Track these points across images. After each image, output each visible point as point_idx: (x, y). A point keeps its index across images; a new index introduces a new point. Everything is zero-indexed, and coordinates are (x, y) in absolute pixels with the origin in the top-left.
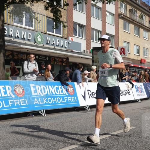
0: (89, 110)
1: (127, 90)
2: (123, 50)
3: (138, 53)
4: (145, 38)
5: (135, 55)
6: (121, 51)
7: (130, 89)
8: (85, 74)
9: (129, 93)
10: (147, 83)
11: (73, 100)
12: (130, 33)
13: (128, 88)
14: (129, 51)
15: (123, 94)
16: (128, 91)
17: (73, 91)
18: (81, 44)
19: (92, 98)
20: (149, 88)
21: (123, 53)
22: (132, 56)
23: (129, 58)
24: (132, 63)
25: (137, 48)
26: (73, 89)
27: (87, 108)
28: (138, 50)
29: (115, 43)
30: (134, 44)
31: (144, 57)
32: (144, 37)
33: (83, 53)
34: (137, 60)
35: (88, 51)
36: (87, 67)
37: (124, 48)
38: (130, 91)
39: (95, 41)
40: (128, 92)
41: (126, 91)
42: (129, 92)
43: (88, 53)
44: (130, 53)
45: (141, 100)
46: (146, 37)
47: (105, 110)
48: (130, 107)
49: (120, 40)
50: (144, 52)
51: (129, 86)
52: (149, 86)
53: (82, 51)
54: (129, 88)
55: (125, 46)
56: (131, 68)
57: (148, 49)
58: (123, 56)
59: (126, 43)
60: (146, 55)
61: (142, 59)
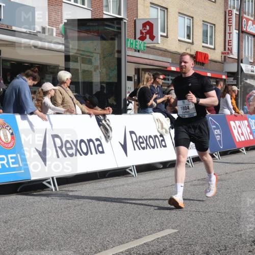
0: (56, 190)
1: (158, 135)
2: (148, 28)
3: (189, 37)
5: (179, 40)
6: (144, 31)
7: (166, 131)
8: (46, 93)
9: (163, 143)
10: (210, 116)
11: (13, 163)
13: (160, 130)
14: (164, 32)
15: (147, 144)
16: (161, 136)
17: (13, 138)
18: (34, 8)
20: (215, 129)
21: (148, 36)
22: (172, 45)
23: (166, 51)
24: (173, 64)
25: (187, 21)
26: (12, 134)
27: (49, 183)
28: (187, 26)
29: (128, 9)
30: (179, 13)
31: (203, 47)
33: (38, 34)
35: (55, 29)
36: (52, 73)
37: (152, 21)
38: (167, 137)
40: (161, 139)
41: (156, 136)
42: (162, 141)
43: (55, 35)
44: (167, 37)
45: (193, 159)
47: (100, 189)
48: (166, 177)
49: (140, 2)
50: (205, 33)
51: (162, 124)
52: (215, 124)
53: (38, 28)
54: (162, 128)
55: (156, 17)
56: (169, 76)
57: (214, 25)
58: (148, 45)
59: (156, 10)
60: (210, 42)
61: (199, 53)
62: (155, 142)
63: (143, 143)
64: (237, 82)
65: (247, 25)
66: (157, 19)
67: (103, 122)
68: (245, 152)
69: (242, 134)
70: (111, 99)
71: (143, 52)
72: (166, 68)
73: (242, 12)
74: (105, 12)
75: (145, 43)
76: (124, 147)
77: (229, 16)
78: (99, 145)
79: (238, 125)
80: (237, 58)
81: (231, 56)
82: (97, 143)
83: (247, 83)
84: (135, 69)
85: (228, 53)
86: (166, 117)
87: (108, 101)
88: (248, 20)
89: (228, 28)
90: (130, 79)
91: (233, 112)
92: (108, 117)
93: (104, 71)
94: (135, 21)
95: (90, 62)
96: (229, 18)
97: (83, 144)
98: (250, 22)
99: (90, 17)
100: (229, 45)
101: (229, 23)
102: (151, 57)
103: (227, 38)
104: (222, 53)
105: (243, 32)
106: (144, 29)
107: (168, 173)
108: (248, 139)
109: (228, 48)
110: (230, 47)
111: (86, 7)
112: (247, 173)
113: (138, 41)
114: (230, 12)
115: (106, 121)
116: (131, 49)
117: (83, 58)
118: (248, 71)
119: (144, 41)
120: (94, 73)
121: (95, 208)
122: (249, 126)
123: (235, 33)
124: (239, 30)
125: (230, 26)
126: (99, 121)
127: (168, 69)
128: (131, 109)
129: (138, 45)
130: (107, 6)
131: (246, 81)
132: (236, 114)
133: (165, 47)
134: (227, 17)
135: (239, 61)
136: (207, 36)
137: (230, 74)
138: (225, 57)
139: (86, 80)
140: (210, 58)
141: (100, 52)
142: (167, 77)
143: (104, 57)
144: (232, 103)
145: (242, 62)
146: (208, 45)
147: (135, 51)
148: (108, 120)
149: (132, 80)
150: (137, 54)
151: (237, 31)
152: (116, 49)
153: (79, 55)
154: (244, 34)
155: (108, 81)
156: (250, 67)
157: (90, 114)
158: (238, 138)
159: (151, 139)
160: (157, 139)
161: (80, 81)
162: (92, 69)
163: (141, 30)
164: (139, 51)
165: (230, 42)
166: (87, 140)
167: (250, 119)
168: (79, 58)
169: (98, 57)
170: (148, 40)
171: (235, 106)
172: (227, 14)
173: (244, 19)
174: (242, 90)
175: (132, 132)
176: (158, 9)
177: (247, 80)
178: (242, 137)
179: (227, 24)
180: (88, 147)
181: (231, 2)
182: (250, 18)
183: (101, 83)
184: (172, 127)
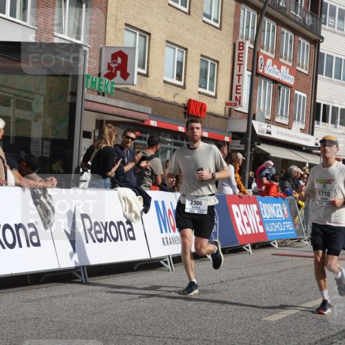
1: (124, 221)
2: (119, 60)
3: (179, 77)
4: (209, 17)
5: (165, 82)
6: (113, 65)
7: (136, 217)
9: (131, 233)
13: (127, 213)
14: (143, 68)
15: (106, 234)
16: (129, 222)
21: (119, 73)
22: (154, 88)
23: (144, 96)
24: (153, 116)
25: (178, 55)
28: (178, 62)
29: (90, 31)
30: (167, 42)
31: (199, 93)
32: (205, 15)
34: (174, 104)
37: (125, 52)
38: (137, 225)
39: (7, 15)
40: (127, 227)
41: (120, 223)
42: (129, 230)
44: (147, 75)
45: (174, 259)
46: (214, 16)
47: (29, 301)
50: (203, 74)
51: (131, 205)
54: (131, 211)
55: (133, 46)
56: (146, 133)
57: (218, 62)
58: (119, 86)
59: (133, 35)
60: (210, 86)
61: (192, 102)
62: (118, 232)
63: (100, 232)
64: (246, 147)
65: (265, 65)
66: (135, 48)
67: (42, 198)
68: (250, 250)
69: (248, 224)
70: (57, 163)
71: (110, 96)
72: (143, 121)
73: (258, 46)
74: (56, 34)
75: (114, 83)
77: (239, 50)
78: (32, 234)
79: (242, 210)
80: (247, 112)
81: (239, 109)
82: (31, 230)
83: (259, 149)
84: (97, 121)
85: (235, 105)
86: (137, 195)
87: (51, 167)
88: (266, 57)
89: (237, 67)
90: (87, 135)
91: (238, 191)
92: (50, 191)
93: (49, 121)
94: (101, 49)
95: (28, 107)
96: (239, 54)
98: (269, 62)
99: (33, 41)
100: (237, 93)
101: (239, 60)
102: (121, 104)
103: (235, 83)
104: (227, 104)
105: (258, 74)
106: (114, 63)
107: (135, 278)
108: (257, 232)
109: (236, 98)
110: (238, 96)
111: (28, 24)
112: (251, 283)
113: (104, 79)
114: (242, 45)
115: (46, 198)
116: (91, 90)
117: (17, 101)
118: (262, 132)
119: (113, 80)
120: (34, 124)
121: (21, 329)
122: (259, 212)
123: (247, 75)
124: (252, 72)
125: (240, 65)
126: (35, 197)
127: (145, 123)
128: (85, 181)
129: (104, 86)
130: (60, 25)
131: (258, 146)
132: (241, 194)
133: (143, 90)
134: (237, 52)
135: (251, 116)
136: (206, 78)
137: (236, 136)
138: (230, 109)
139: (21, 134)
140: (208, 110)
141: (45, 93)
142: (143, 135)
143: (50, 101)
144: (236, 178)
145: (254, 119)
146: (207, 91)
147: (99, 94)
148: (50, 196)
149: (90, 138)
150: (100, 99)
151: (250, 73)
152: (70, 90)
153: (12, 96)
154: (259, 78)
155: (53, 137)
156: (265, 126)
158: (242, 230)
159: (113, 227)
160: (121, 226)
161: (11, 135)
162: (31, 118)
163: (109, 64)
164: (103, 95)
165: (238, 88)
166: (16, 225)
167: (260, 203)
168: (12, 100)
169: (42, 99)
170: (118, 78)
171: (241, 183)
172: (237, 47)
173: (261, 57)
174: (252, 160)
175: (84, 216)
176: (136, 33)
177: (260, 145)
178: (248, 228)
179: (236, 62)
180: (16, 237)
181: (242, 31)
182: (269, 54)
183: (43, 139)
184: (146, 210)
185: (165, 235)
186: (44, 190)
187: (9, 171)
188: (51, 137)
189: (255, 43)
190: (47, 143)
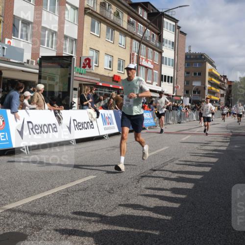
0: (28, 153)
2: (88, 61)
3: (110, 67)
4: (121, 44)
5: (105, 69)
7: (94, 120)
8: (26, 97)
9: (92, 126)
11: (3, 138)
12: (100, 37)
13: (91, 119)
14: (97, 64)
15: (83, 127)
16: (91, 122)
17: (3, 123)
18: (23, 50)
19: (34, 133)
21: (87, 66)
22: (101, 71)
23: (97, 74)
24: (100, 81)
25: (110, 58)
26: (3, 121)
27: (24, 149)
28: (110, 61)
29: (77, 51)
30: (106, 54)
31: (118, 72)
32: (119, 44)
33: (25, 64)
34: (108, 77)
35: (34, 61)
37: (90, 58)
38: (94, 123)
39: (46, 46)
40: (91, 124)
41: (88, 122)
43: (34, 64)
44: (98, 66)
46: (123, 44)
48: (92, 146)
49: (84, 47)
50: (119, 65)
51: (92, 116)
53: (25, 60)
54: (92, 117)
55: (92, 55)
56: (98, 88)
57: (124, 61)
58: (87, 71)
59: (93, 52)
60: (122, 69)
61: (115, 76)
62: (87, 125)
63: (80, 126)
65: (142, 61)
67: (58, 114)
71: (84, 75)
74: (64, 52)
75: (85, 70)
76: (69, 128)
78: (54, 128)
82: (53, 126)
84: (79, 84)
88: (142, 59)
90: (75, 89)
92: (61, 111)
93: (61, 85)
94: (81, 57)
95: (53, 79)
97: (45, 127)
98: (144, 60)
99: (55, 55)
102: (88, 77)
105: (140, 65)
106: (86, 62)
111: (53, 49)
113: (82, 68)
114: (133, 54)
116: (77, 73)
124: (137, 64)
126: (55, 114)
127: (98, 84)
129: (82, 71)
130: (65, 49)
133: (97, 72)
134: (132, 57)
136: (120, 67)
139: (50, 90)
140: (121, 79)
141: (60, 74)
143: (62, 77)
146: (121, 72)
147: (80, 74)
148: (61, 113)
149: (77, 90)
150: (80, 76)
152: (68, 73)
153: (47, 76)
154: (140, 66)
157: (50, 110)
159: (85, 124)
161: (47, 90)
162: (55, 84)
163: (83, 63)
164: (82, 74)
166: (48, 124)
169: (58, 77)
170: (87, 68)
172: (132, 55)
175: (74, 120)
180: (48, 129)
181: (134, 49)
182: (144, 57)
183: (59, 92)
184: (98, 117)
185: (105, 126)
186: (59, 111)
187: (46, 104)
188: (62, 91)
189: (138, 53)
190: (61, 93)
